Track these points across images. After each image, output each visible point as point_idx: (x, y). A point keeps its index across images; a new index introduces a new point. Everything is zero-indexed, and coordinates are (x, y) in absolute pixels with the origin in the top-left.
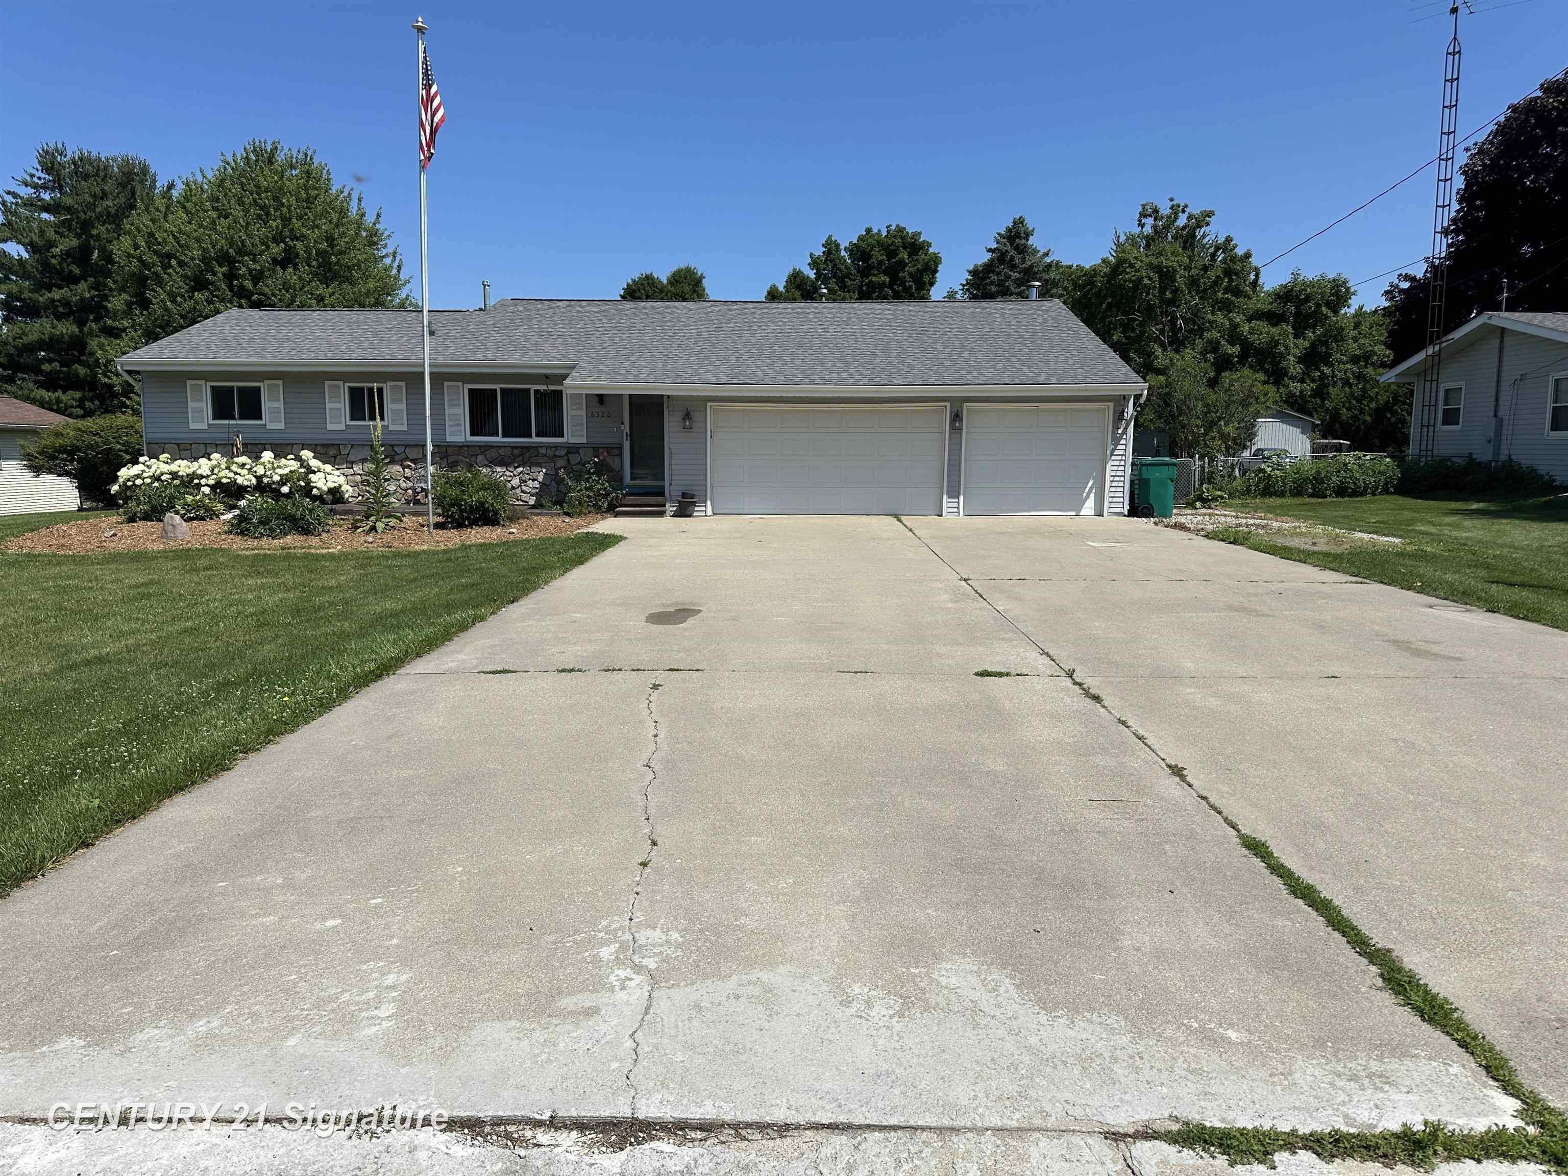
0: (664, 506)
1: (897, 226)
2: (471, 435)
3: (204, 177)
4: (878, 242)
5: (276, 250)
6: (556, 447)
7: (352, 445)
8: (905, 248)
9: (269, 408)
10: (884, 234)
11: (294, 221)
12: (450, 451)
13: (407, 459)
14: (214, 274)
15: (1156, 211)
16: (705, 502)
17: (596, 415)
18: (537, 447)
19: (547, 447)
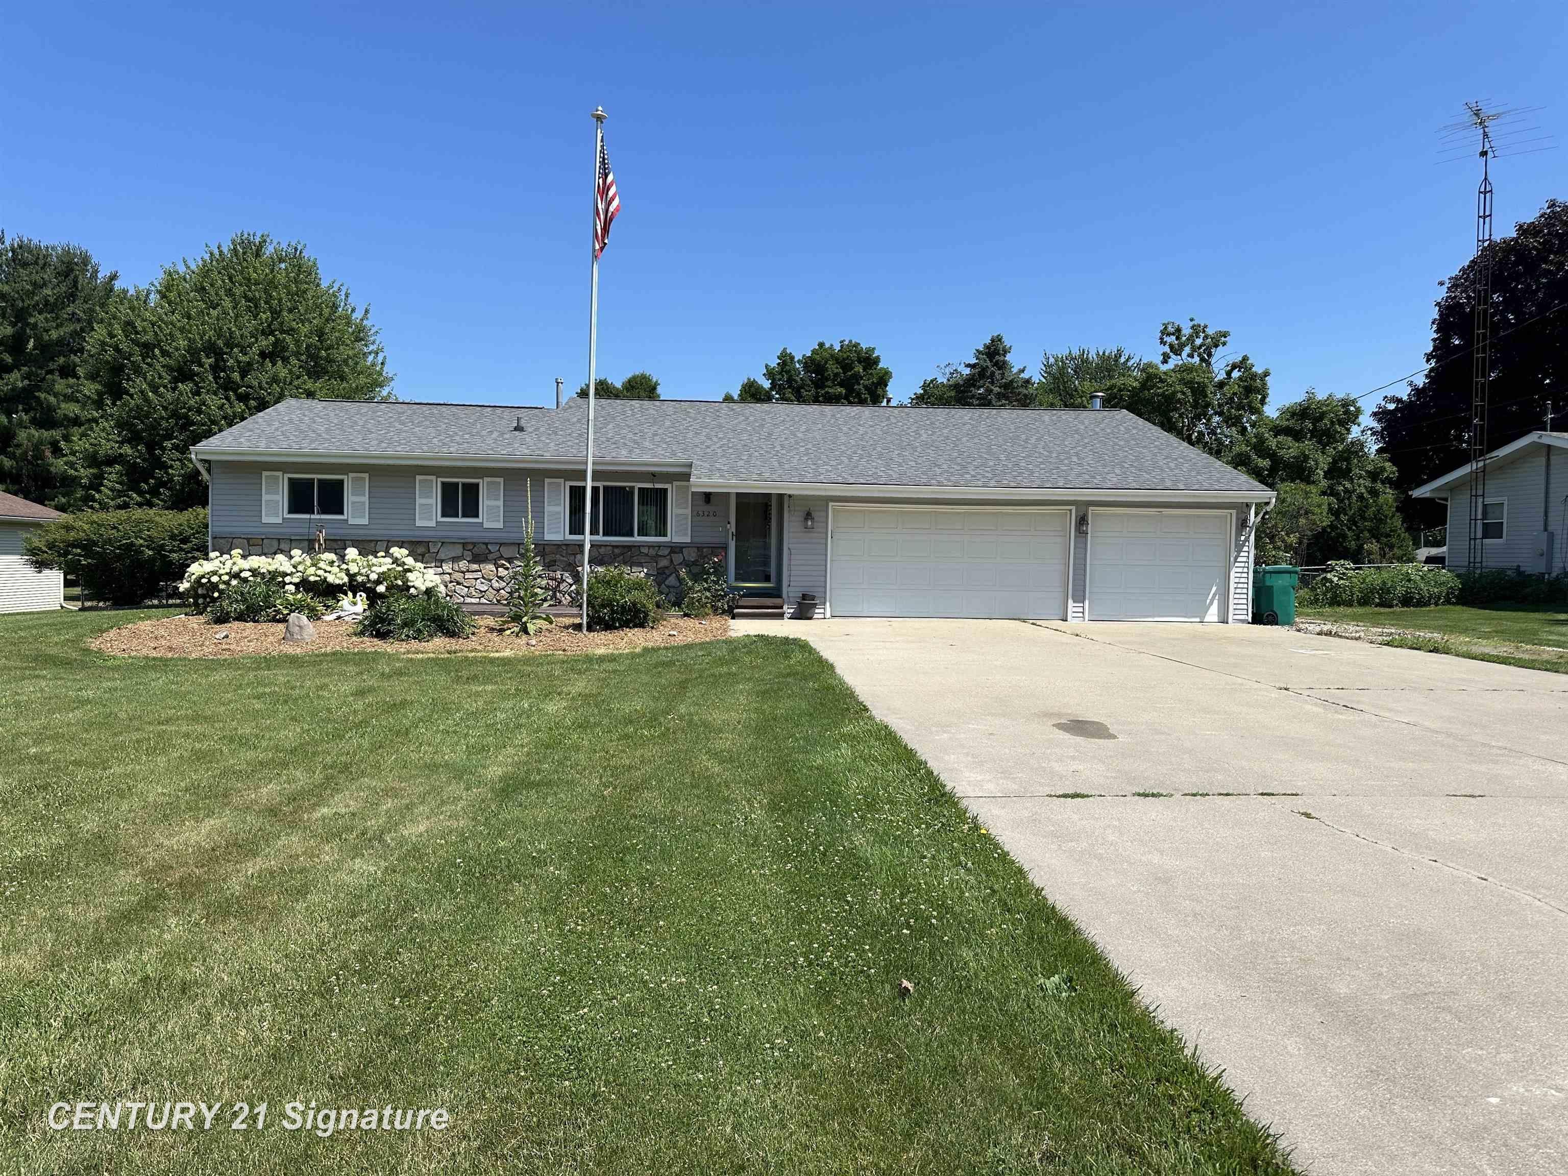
0: (782, 607)
1: (850, 341)
2: (570, 533)
3: (187, 267)
4: (832, 356)
5: (265, 343)
6: (659, 546)
7: (443, 543)
8: (860, 362)
9: (353, 503)
10: (837, 347)
11: (285, 314)
12: (547, 549)
13: (501, 557)
14: (201, 365)
15: (1179, 330)
16: (824, 604)
17: (701, 513)
18: (639, 546)
19: (649, 547)
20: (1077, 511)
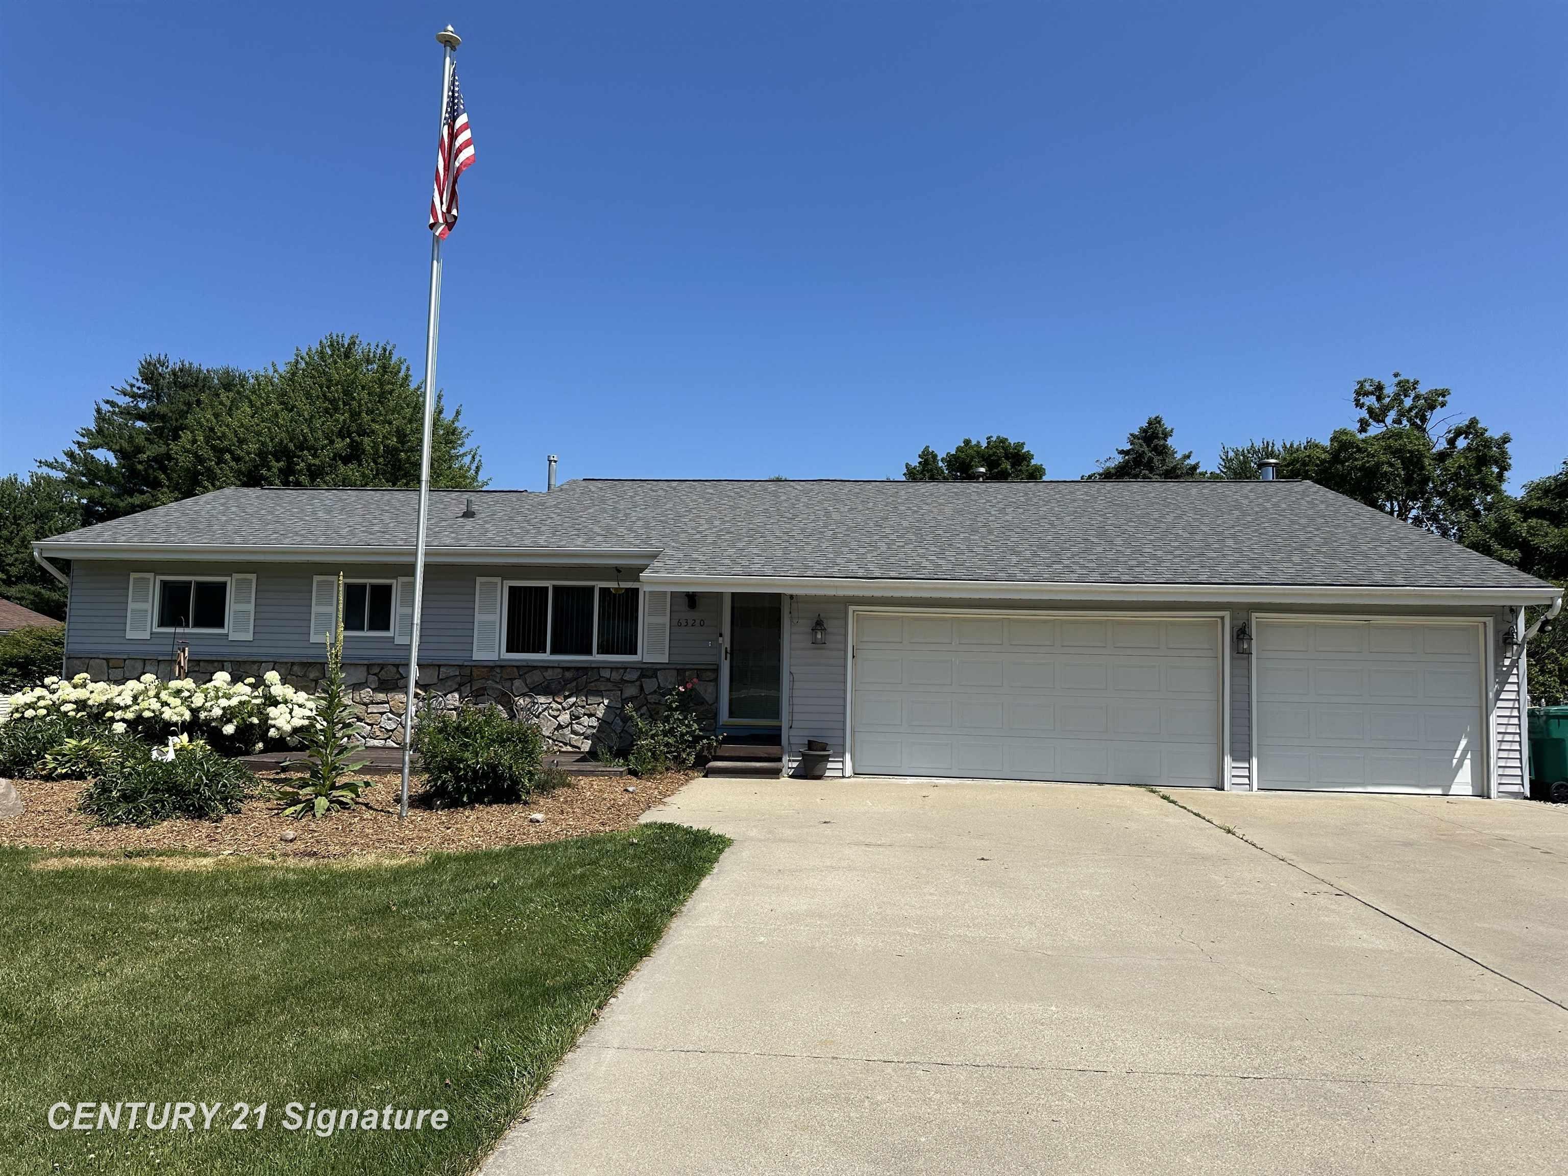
0: (779, 760)
1: (998, 437)
2: (509, 650)
3: (275, 371)
4: (978, 453)
5: (340, 445)
6: (625, 667)
8: (1007, 458)
9: (235, 612)
10: (984, 444)
11: (364, 415)
12: (476, 672)
14: (269, 469)
15: (1380, 388)
16: (843, 755)
17: (684, 623)
18: (599, 668)
19: (612, 669)
20: (1232, 619)
